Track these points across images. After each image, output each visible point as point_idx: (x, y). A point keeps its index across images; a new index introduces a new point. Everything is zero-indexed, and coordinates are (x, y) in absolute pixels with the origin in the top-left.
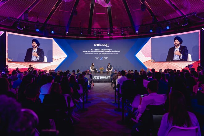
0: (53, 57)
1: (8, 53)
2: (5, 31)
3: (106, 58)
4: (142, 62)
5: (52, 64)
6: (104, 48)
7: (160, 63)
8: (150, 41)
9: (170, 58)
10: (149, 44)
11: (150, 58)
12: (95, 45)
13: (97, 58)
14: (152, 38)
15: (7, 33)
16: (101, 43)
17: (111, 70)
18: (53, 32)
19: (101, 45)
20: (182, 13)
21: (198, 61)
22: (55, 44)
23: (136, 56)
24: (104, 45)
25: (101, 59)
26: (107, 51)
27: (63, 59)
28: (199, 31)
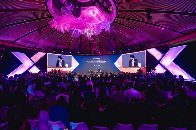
0: (72, 65)
1: (48, 63)
2: (47, 52)
3: (99, 65)
4: (117, 67)
5: (71, 68)
6: (98, 60)
7: (126, 68)
8: (121, 56)
9: (130, 66)
10: (121, 57)
11: (121, 65)
12: (94, 58)
13: (95, 65)
14: (122, 54)
15: (48, 54)
16: (97, 57)
17: (100, 71)
18: (71, 53)
19: (96, 58)
20: (136, 42)
21: (145, 67)
22: (73, 58)
23: (114, 64)
24: (98, 58)
25: (97, 65)
26: (100, 61)
27: (77, 66)
28: (145, 51)
